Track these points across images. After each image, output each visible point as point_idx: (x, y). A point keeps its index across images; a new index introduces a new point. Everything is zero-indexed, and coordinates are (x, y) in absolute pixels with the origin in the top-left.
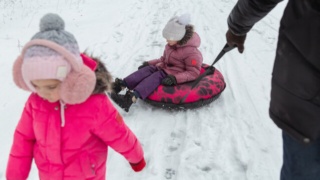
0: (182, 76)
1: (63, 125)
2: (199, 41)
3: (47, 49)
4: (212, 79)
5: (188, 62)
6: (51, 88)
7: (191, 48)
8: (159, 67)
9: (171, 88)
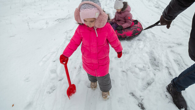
0: (125, 25)
1: (97, 36)
2: (130, 9)
3: (91, 5)
4: (138, 26)
5: (126, 18)
6: (91, 22)
7: (127, 12)
8: (114, 22)
9: (121, 31)
